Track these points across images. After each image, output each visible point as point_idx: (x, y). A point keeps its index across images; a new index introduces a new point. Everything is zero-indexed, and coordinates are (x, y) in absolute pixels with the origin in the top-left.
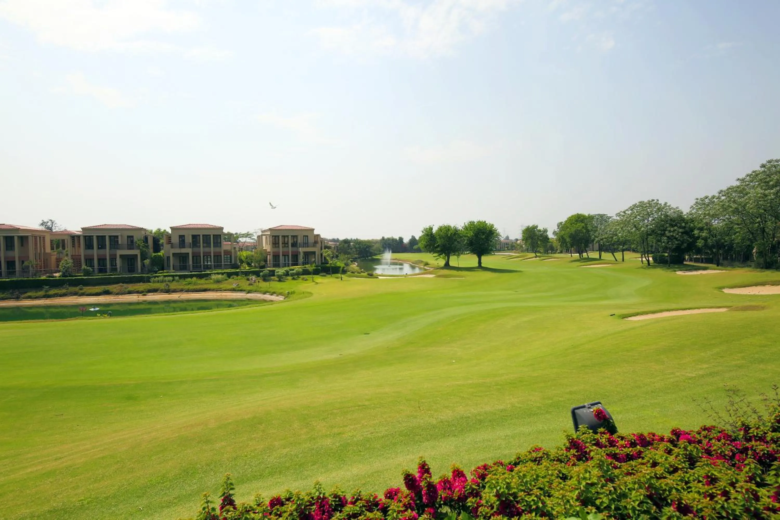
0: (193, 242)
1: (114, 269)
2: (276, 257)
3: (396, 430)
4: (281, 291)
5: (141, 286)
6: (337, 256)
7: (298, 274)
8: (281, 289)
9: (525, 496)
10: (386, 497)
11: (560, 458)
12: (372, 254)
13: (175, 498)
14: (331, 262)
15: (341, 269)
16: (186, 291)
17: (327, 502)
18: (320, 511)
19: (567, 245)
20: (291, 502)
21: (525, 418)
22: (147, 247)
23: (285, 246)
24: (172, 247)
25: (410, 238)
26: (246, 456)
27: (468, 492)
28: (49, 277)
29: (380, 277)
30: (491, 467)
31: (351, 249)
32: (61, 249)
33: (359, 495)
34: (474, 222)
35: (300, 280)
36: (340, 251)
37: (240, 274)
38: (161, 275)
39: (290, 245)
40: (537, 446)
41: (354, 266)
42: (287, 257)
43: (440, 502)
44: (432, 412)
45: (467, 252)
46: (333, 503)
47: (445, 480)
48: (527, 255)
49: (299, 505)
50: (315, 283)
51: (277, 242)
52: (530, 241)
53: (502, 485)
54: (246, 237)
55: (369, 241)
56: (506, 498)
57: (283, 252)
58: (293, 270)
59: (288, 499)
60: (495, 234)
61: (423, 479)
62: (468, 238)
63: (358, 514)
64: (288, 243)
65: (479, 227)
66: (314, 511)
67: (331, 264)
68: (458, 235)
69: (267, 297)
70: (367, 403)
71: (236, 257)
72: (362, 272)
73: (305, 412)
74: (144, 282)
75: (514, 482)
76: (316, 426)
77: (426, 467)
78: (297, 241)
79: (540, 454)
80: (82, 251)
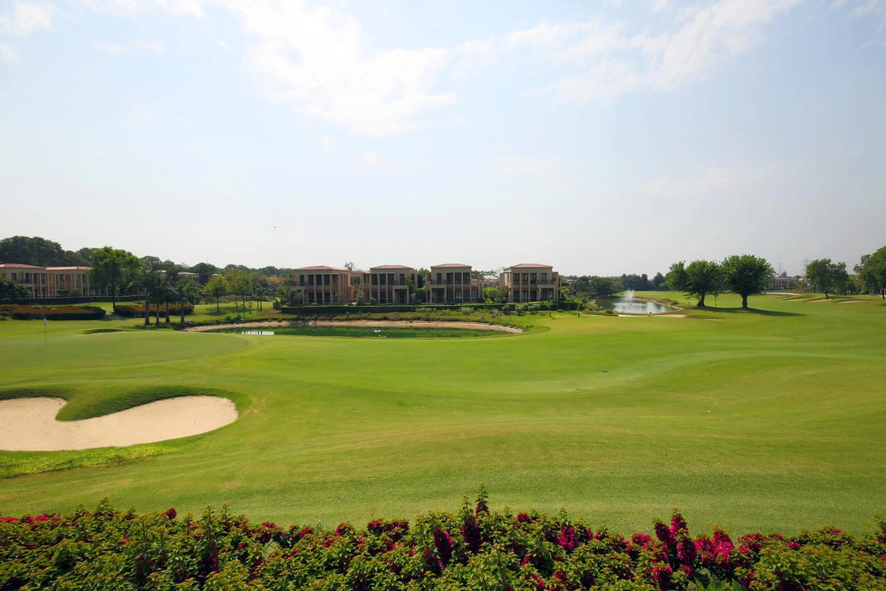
0: (448, 279)
1: (391, 301)
2: (516, 293)
3: (640, 474)
4: (521, 324)
5: (408, 315)
6: (575, 293)
7: (536, 309)
8: (521, 322)
9: (818, 583)
10: (634, 541)
11: (869, 547)
12: (611, 292)
13: (435, 492)
14: (569, 299)
15: (579, 306)
16: (441, 321)
17: (573, 531)
18: (566, 537)
19: (876, 283)
20: (537, 521)
21: (809, 491)
22: (414, 283)
23: (524, 283)
24: (432, 283)
25: (656, 275)
26: (491, 469)
27: (735, 559)
28: (350, 305)
29: (620, 315)
30: (766, 539)
31: (590, 286)
32: (357, 284)
33: (605, 533)
34: (737, 257)
35: (538, 315)
36: (578, 288)
37: (484, 307)
38: (423, 306)
39: (529, 281)
40: (833, 527)
41: (593, 303)
42: (526, 293)
43: (699, 562)
44: (682, 463)
45: (728, 291)
46: (579, 533)
47: (705, 540)
48: (814, 296)
49: (545, 527)
50: (551, 318)
51: (518, 279)
52: (818, 279)
53: (784, 563)
54: (490, 274)
55: (608, 279)
56: (790, 579)
57: (522, 288)
58: (532, 305)
59: (534, 518)
60: (767, 271)
61: (678, 533)
62: (729, 275)
63: (605, 550)
64: (527, 281)
65: (744, 263)
66: (559, 536)
67: (568, 300)
68: (717, 271)
69: (508, 329)
70: (607, 442)
71: (481, 292)
72: (600, 309)
73: (544, 440)
74: (411, 312)
75: (802, 563)
76: (554, 455)
77: (682, 521)
78: (536, 279)
79: (839, 538)
80: (370, 286)
